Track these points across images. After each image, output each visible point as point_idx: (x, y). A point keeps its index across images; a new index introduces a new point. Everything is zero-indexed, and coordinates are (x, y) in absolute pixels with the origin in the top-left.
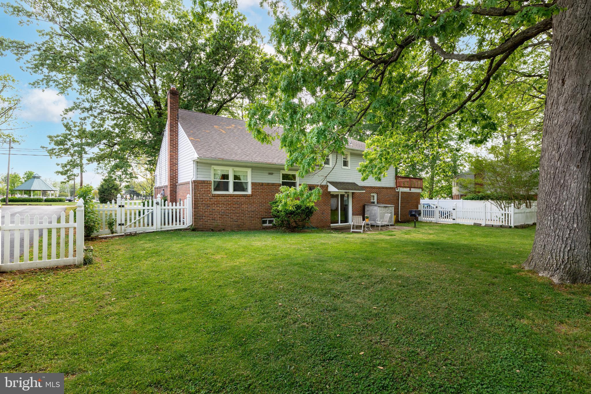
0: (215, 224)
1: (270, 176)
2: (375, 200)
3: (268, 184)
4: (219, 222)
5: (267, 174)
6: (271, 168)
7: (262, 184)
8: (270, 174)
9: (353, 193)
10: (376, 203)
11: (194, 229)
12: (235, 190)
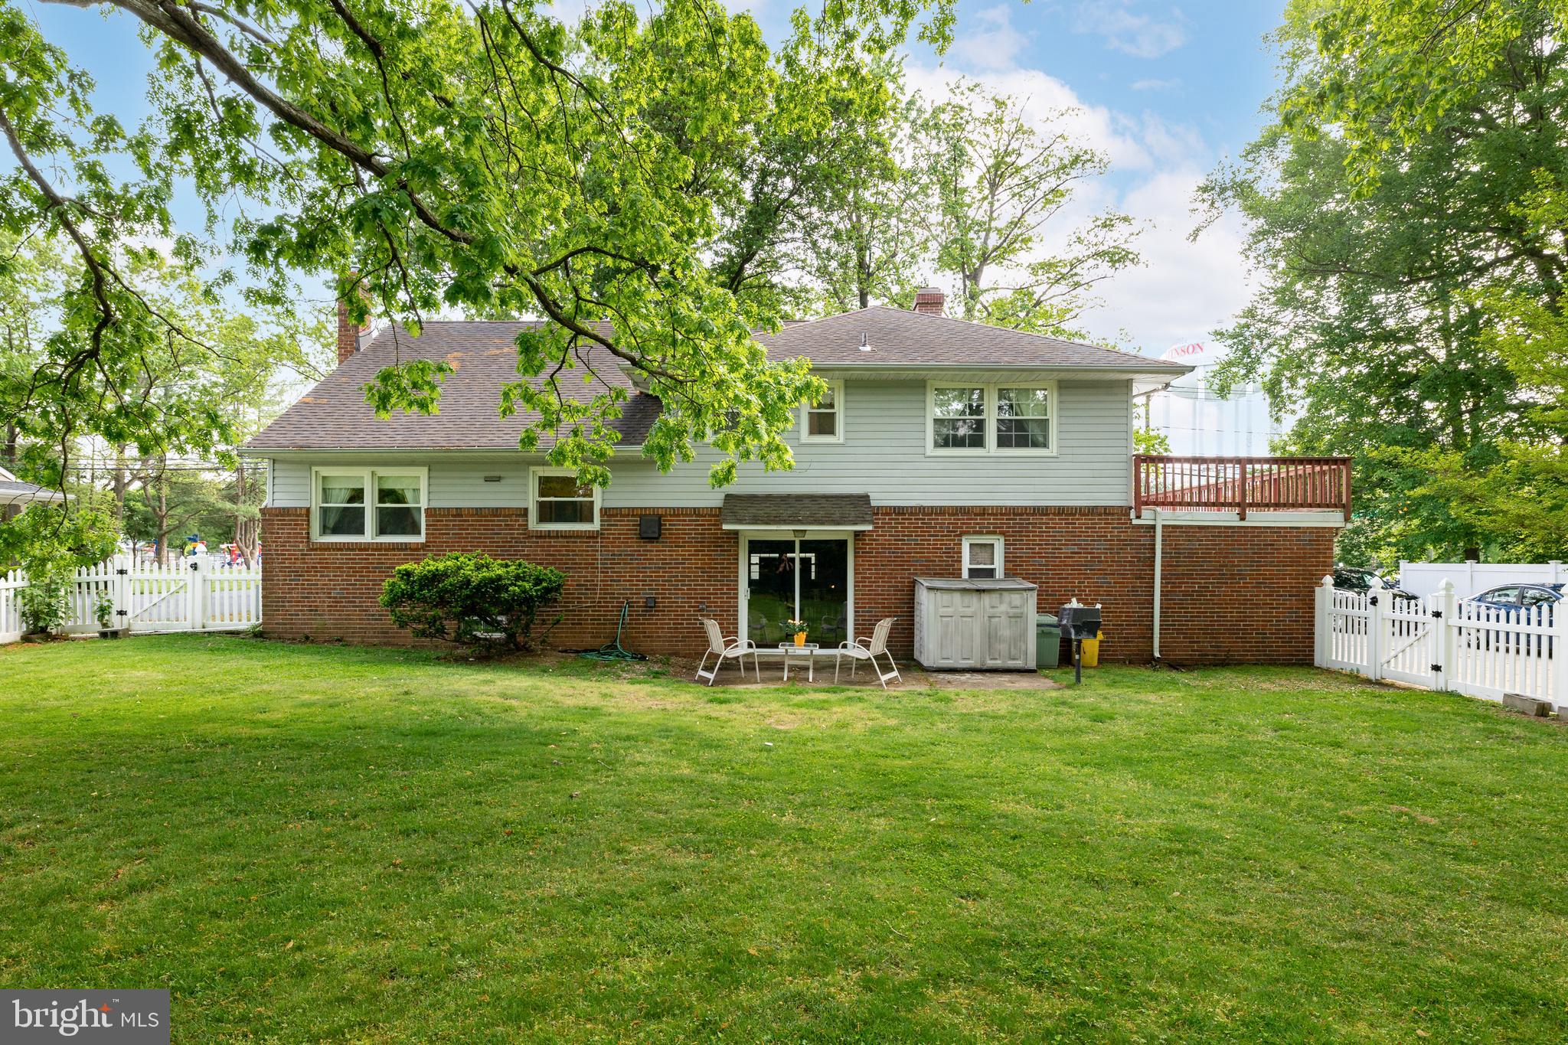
0: (317, 623)
1: (494, 487)
2: (999, 564)
3: (478, 512)
4: (328, 620)
5: (482, 481)
6: (493, 463)
7: (458, 513)
8: (488, 480)
9: (857, 535)
10: (999, 574)
11: (260, 636)
12: (382, 531)
